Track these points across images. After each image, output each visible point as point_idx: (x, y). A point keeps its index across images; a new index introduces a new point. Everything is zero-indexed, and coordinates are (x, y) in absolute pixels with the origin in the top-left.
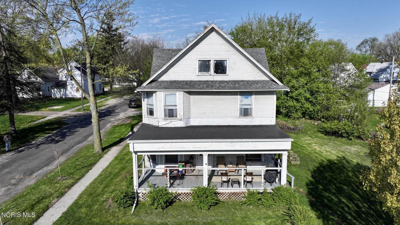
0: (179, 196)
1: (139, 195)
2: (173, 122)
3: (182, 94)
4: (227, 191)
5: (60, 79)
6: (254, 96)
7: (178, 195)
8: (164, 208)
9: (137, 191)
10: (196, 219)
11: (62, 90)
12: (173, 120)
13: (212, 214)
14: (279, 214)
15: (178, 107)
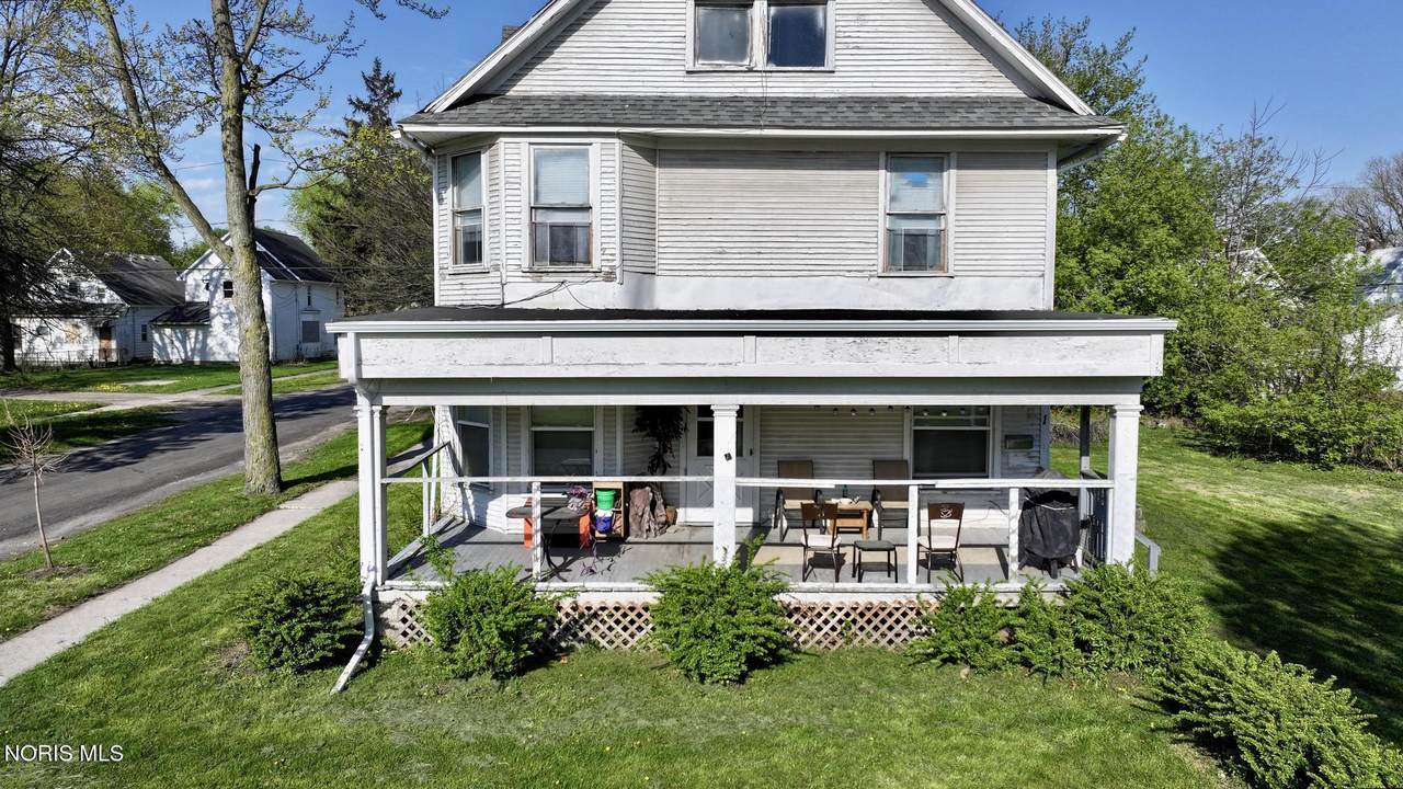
0: (588, 622)
1: (385, 615)
2: (573, 288)
3: (617, 152)
4: (834, 600)
5: (187, 298)
6: (953, 172)
7: (582, 615)
8: (508, 676)
9: (374, 591)
10: (669, 723)
11: (193, 333)
12: (569, 278)
13: (760, 701)
14: (1119, 708)
15: (595, 217)
